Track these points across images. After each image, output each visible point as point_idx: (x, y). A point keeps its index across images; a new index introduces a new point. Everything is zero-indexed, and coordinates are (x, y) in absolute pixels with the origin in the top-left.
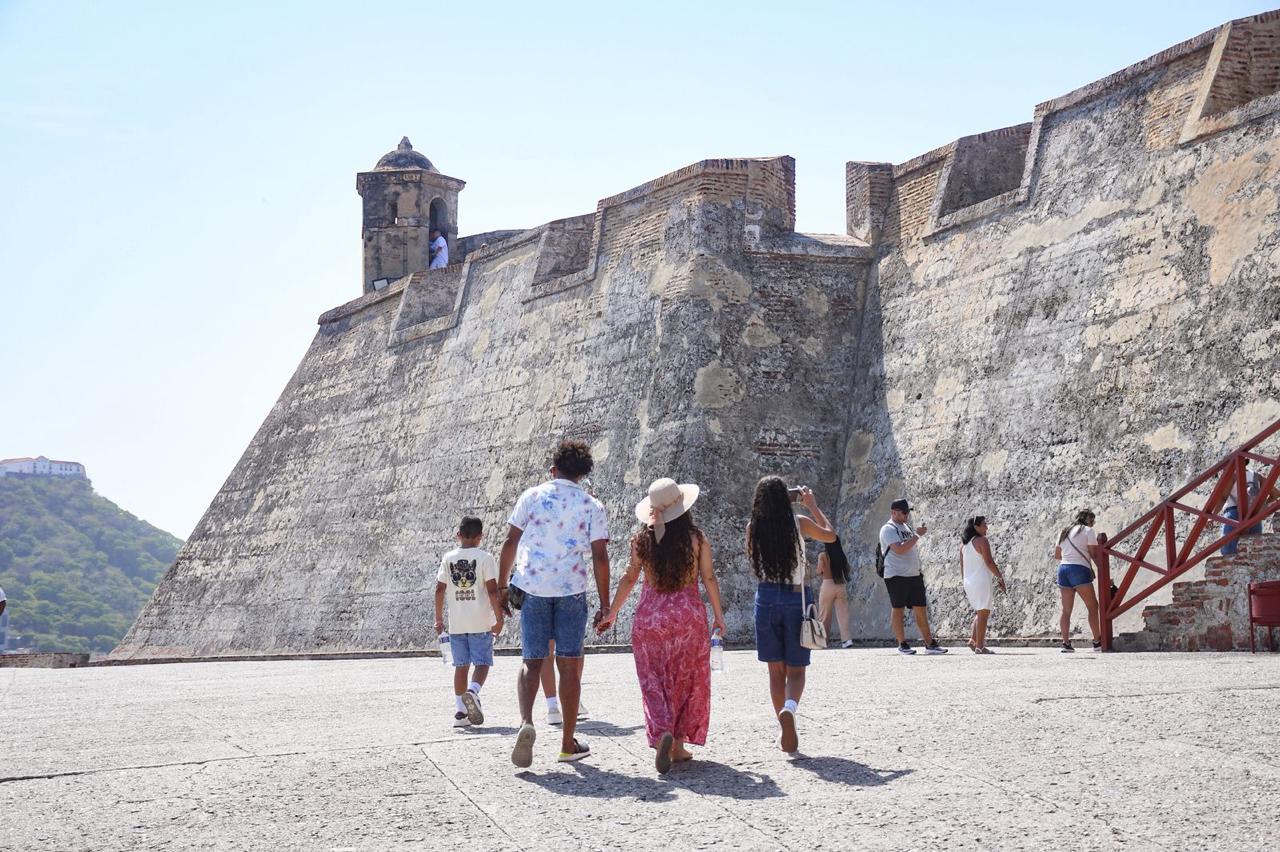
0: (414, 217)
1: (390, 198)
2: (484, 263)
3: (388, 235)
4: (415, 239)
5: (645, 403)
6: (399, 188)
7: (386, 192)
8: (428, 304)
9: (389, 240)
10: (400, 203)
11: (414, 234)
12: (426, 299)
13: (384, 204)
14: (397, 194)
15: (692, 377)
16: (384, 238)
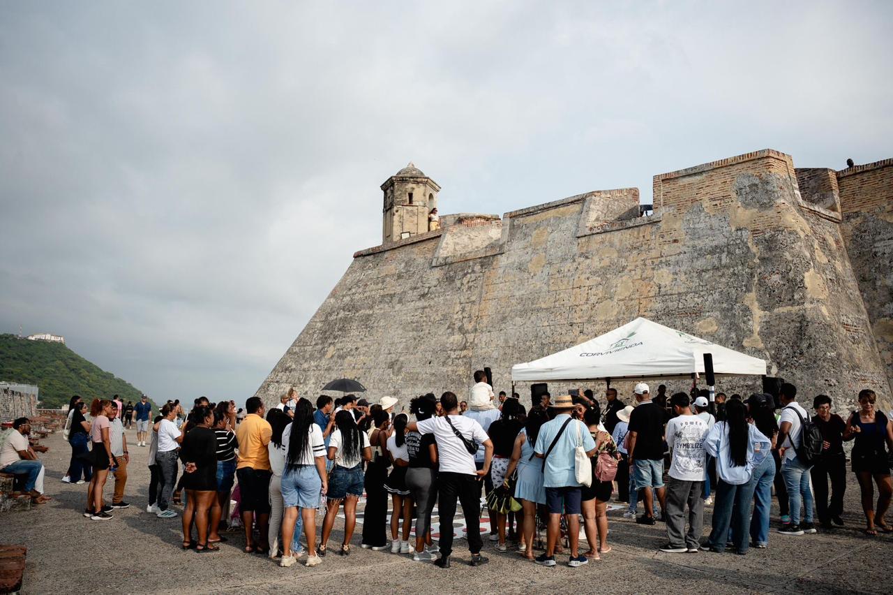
0: (422, 201)
1: (409, 191)
2: (522, 217)
3: (407, 210)
4: (423, 213)
5: (753, 295)
6: (414, 186)
7: (407, 187)
8: (458, 244)
9: (407, 213)
10: (414, 193)
11: (422, 211)
12: (457, 241)
13: (405, 194)
14: (413, 189)
15: (802, 278)
16: (405, 211)
